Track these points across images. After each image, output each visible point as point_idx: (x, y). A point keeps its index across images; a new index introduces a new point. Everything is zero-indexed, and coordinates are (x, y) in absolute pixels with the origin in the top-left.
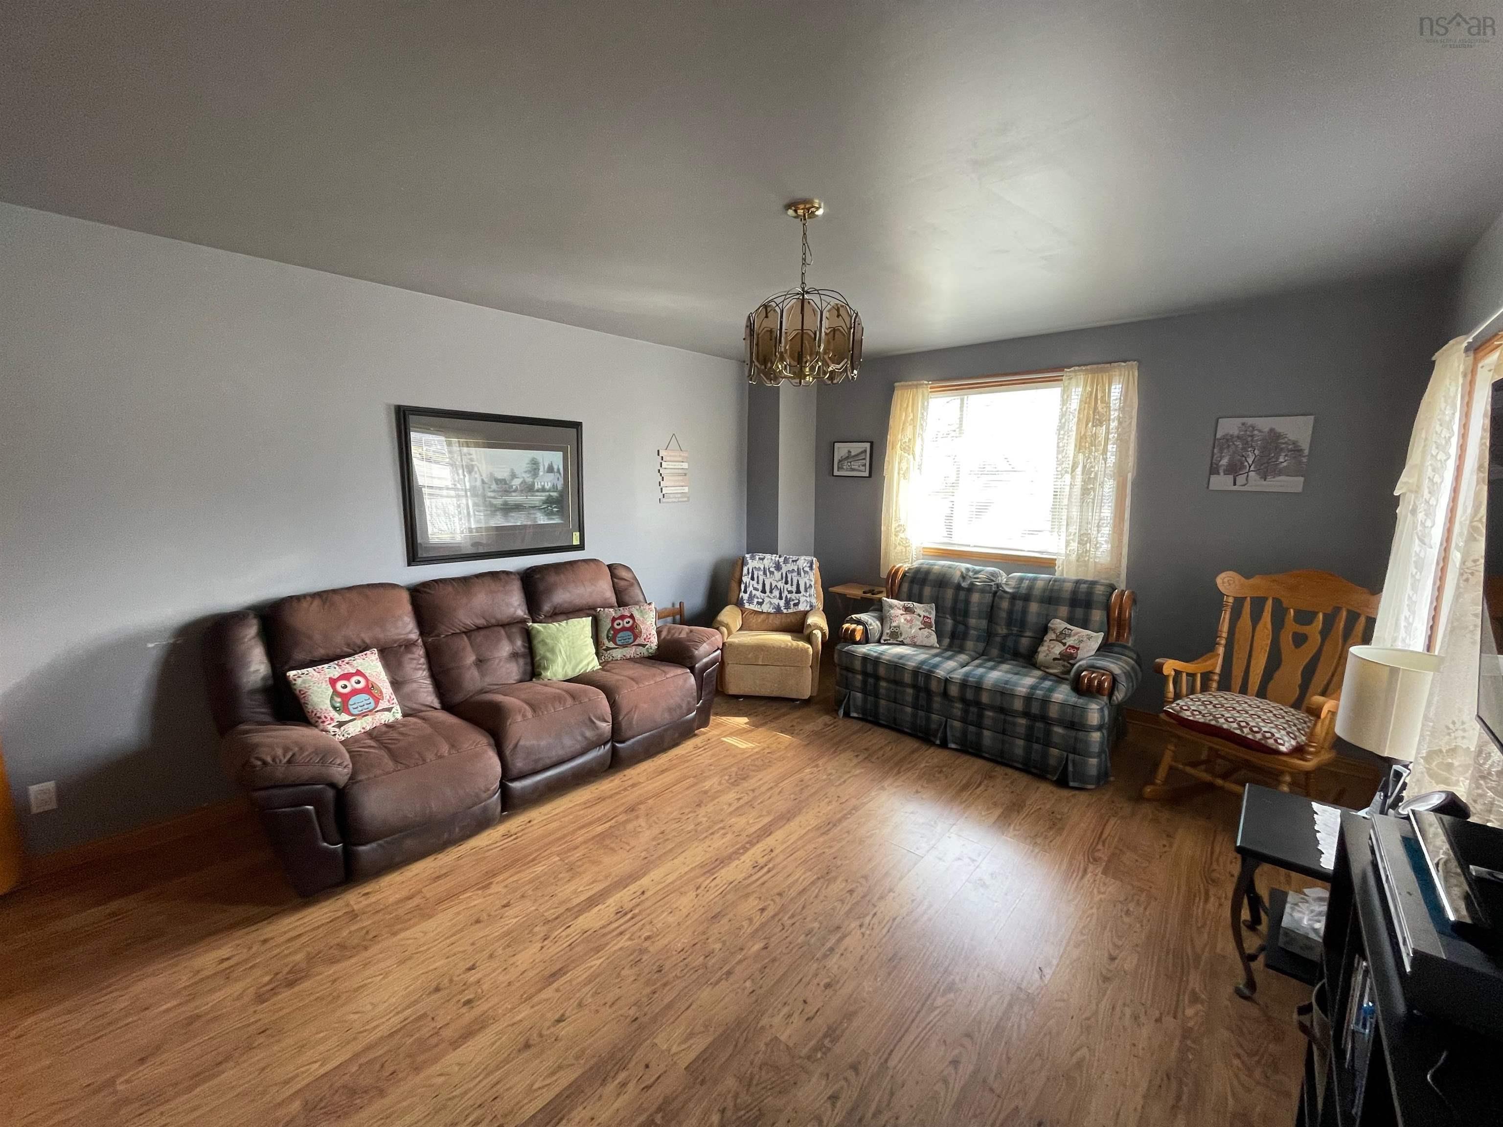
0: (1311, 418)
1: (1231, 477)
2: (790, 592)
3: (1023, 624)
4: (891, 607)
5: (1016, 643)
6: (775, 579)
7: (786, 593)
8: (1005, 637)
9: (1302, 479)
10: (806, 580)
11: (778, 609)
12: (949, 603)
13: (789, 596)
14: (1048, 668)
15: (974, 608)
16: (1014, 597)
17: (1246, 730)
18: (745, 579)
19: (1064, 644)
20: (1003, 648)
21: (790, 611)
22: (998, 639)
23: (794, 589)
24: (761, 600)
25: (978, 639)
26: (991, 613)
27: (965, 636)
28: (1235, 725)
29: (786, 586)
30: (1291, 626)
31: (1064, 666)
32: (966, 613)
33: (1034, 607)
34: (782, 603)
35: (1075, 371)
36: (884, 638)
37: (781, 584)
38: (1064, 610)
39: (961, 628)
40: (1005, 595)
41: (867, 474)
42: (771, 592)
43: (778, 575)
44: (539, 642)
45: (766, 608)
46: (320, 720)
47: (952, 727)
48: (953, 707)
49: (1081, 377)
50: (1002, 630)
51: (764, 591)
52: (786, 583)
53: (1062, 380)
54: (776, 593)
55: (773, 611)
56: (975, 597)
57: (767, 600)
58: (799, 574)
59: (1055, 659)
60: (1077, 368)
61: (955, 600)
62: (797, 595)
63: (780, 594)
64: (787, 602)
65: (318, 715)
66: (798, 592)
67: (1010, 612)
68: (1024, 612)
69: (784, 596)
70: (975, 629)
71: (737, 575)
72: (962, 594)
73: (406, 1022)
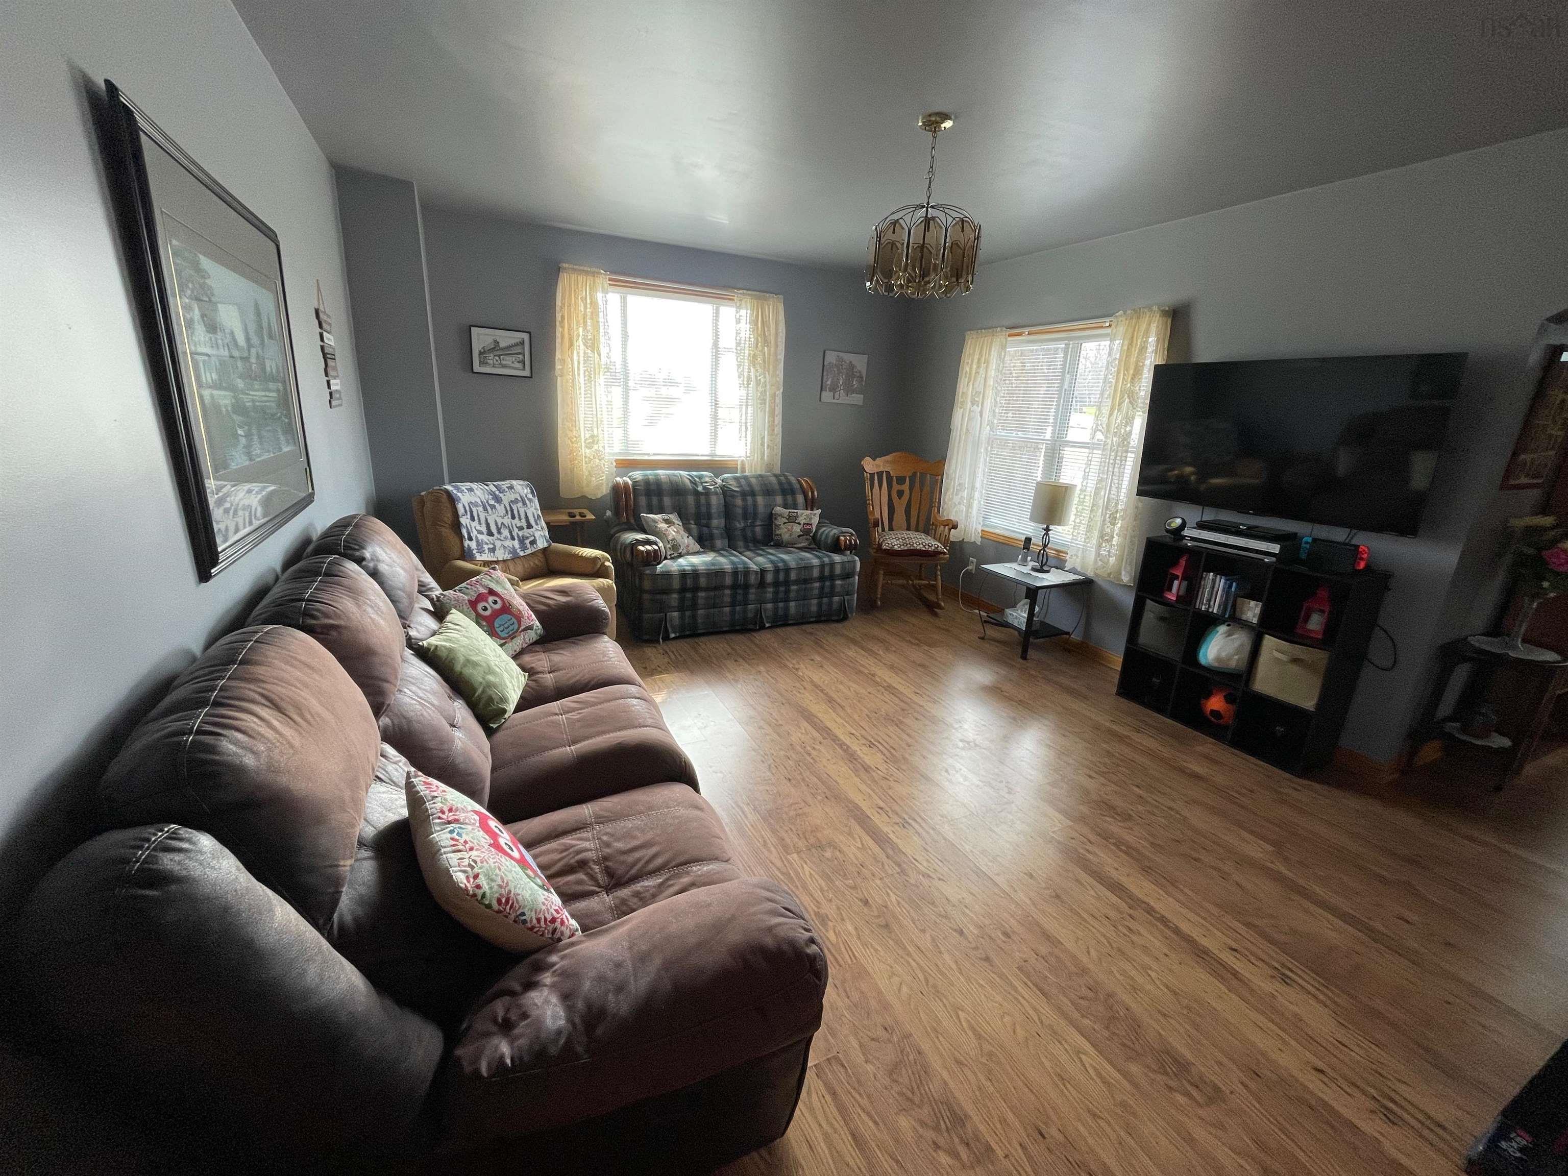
0: (867, 356)
1: (832, 394)
2: (521, 528)
3: (755, 515)
4: (654, 521)
5: (754, 532)
6: (497, 516)
7: (516, 530)
8: (743, 529)
9: (862, 396)
10: (533, 509)
11: (513, 551)
12: (692, 509)
13: (521, 533)
14: (795, 544)
15: (714, 510)
16: (744, 494)
17: (927, 547)
18: (464, 520)
19: (799, 524)
20: (745, 539)
21: (528, 552)
22: (738, 533)
23: (524, 524)
24: (492, 546)
25: (722, 538)
26: (728, 511)
27: (711, 537)
28: (921, 546)
29: (514, 522)
30: (896, 487)
31: (807, 539)
32: (709, 516)
33: (760, 500)
34: (516, 543)
35: (743, 294)
36: (669, 553)
37: (507, 520)
38: (779, 499)
39: (705, 530)
40: (736, 494)
41: (527, 373)
42: (499, 532)
43: (500, 508)
44: (465, 666)
45: (501, 555)
46: (558, 924)
47: (765, 610)
48: (766, 593)
49: (748, 301)
50: (739, 525)
51: (490, 534)
52: (513, 517)
53: (733, 300)
54: (505, 532)
55: (508, 556)
56: (714, 500)
57: (498, 544)
58: (524, 504)
59: (799, 536)
60: (745, 291)
61: (698, 505)
62: (529, 531)
63: (511, 532)
64: (522, 541)
65: (549, 918)
66: (529, 526)
67: (745, 508)
68: (755, 505)
69: (515, 534)
70: (717, 528)
71: (448, 517)
72: (703, 499)
73: (1029, 983)
